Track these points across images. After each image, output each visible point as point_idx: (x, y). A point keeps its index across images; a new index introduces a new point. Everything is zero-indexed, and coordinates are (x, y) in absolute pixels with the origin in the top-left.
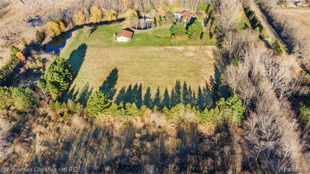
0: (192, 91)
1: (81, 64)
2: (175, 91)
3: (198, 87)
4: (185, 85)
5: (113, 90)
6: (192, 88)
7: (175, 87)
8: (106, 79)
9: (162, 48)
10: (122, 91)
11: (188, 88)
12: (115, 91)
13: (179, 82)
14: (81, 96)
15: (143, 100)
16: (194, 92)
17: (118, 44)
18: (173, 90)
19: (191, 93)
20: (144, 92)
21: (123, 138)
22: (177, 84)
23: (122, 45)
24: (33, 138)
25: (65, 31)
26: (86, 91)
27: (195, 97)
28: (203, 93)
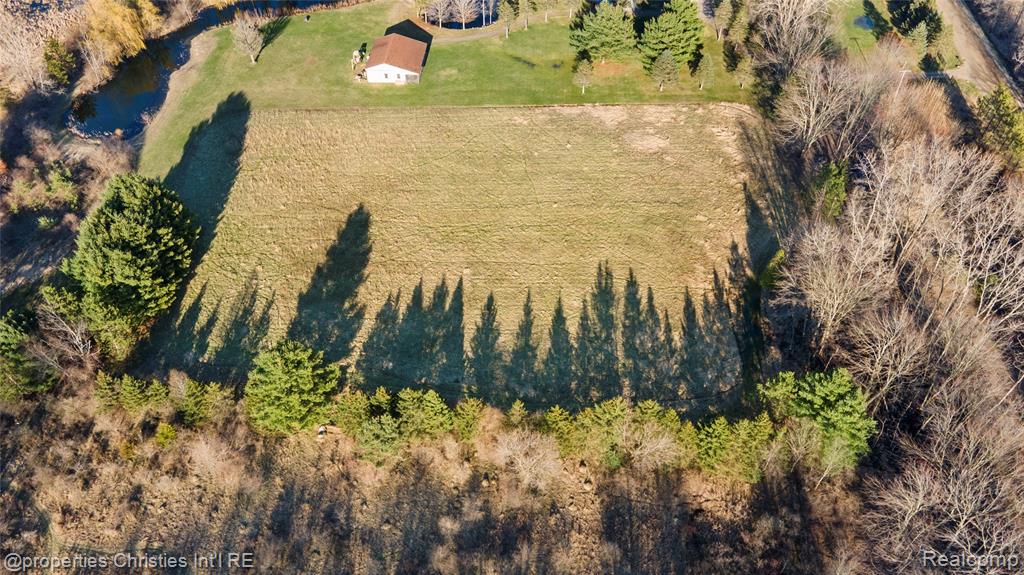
0: (661, 316)
1: (227, 190)
2: (592, 314)
3: (682, 297)
4: (632, 284)
5: (352, 307)
6: (661, 300)
7: (593, 295)
8: (322, 259)
9: (541, 115)
10: (386, 316)
11: (644, 301)
12: (360, 315)
13: (609, 274)
14: (227, 339)
15: (470, 355)
16: (667, 316)
17: (368, 95)
18: (585, 307)
19: (657, 321)
20: (472, 319)
21: (391, 534)
22: (600, 283)
23: (387, 98)
24: (38, 539)
25: (162, 34)
26: (248, 312)
27: (669, 340)
28: (701, 323)
